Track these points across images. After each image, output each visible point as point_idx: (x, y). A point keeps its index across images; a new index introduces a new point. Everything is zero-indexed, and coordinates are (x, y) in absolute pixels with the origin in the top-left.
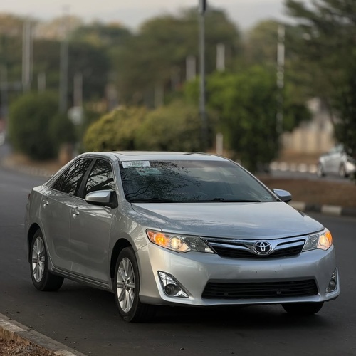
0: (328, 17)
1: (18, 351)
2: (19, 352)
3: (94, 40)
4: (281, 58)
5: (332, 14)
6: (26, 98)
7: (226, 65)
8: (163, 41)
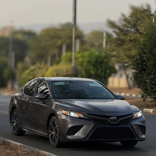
0: (126, 28)
2: (26, 151)
3: (20, 37)
5: (127, 27)
7: (80, 49)
8: (52, 38)
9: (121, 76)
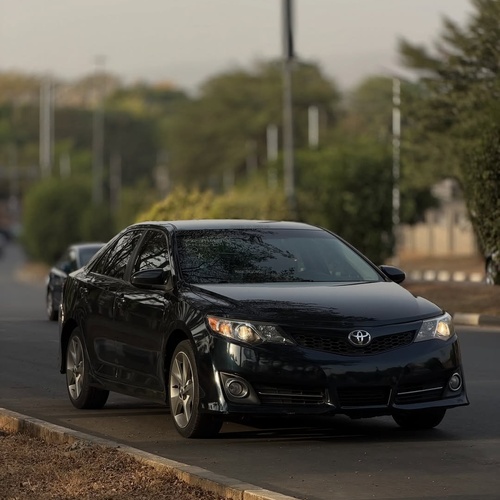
1: (73, 446)
2: (75, 449)
4: (397, 127)
6: (44, 186)
7: (321, 137)
9: (456, 220)
